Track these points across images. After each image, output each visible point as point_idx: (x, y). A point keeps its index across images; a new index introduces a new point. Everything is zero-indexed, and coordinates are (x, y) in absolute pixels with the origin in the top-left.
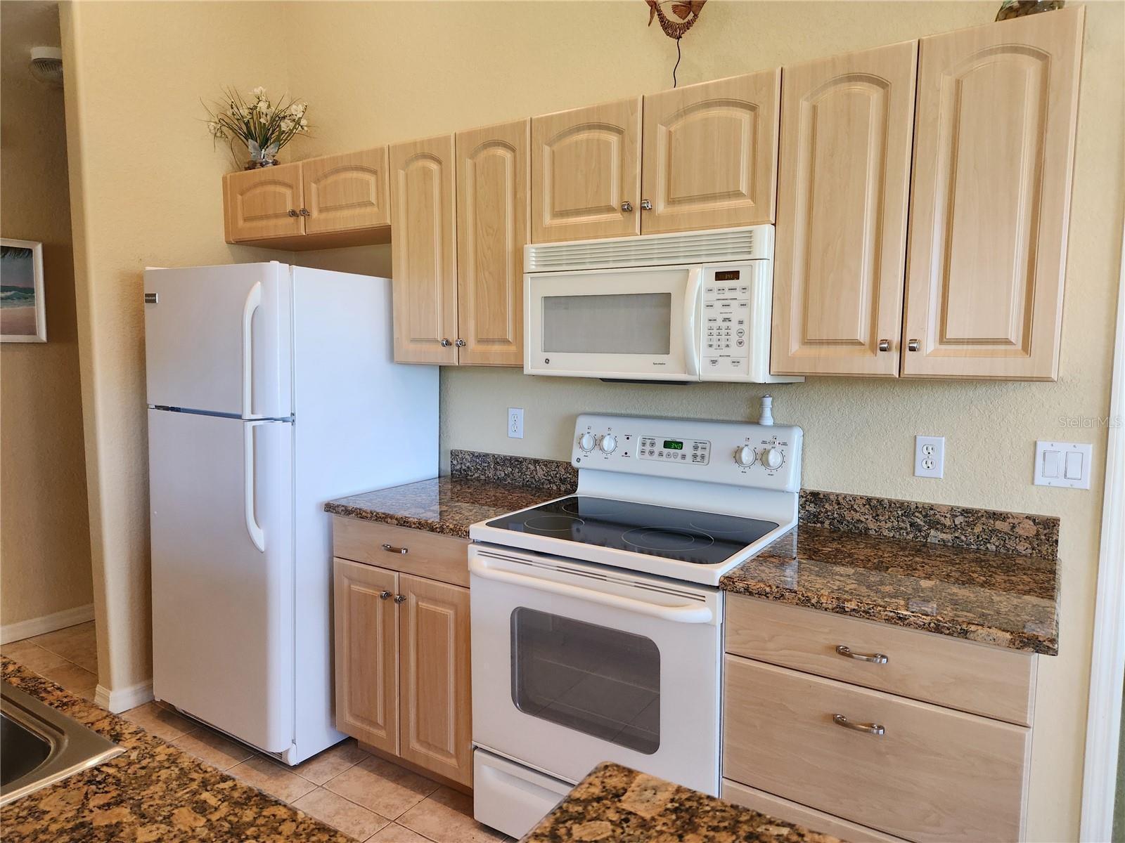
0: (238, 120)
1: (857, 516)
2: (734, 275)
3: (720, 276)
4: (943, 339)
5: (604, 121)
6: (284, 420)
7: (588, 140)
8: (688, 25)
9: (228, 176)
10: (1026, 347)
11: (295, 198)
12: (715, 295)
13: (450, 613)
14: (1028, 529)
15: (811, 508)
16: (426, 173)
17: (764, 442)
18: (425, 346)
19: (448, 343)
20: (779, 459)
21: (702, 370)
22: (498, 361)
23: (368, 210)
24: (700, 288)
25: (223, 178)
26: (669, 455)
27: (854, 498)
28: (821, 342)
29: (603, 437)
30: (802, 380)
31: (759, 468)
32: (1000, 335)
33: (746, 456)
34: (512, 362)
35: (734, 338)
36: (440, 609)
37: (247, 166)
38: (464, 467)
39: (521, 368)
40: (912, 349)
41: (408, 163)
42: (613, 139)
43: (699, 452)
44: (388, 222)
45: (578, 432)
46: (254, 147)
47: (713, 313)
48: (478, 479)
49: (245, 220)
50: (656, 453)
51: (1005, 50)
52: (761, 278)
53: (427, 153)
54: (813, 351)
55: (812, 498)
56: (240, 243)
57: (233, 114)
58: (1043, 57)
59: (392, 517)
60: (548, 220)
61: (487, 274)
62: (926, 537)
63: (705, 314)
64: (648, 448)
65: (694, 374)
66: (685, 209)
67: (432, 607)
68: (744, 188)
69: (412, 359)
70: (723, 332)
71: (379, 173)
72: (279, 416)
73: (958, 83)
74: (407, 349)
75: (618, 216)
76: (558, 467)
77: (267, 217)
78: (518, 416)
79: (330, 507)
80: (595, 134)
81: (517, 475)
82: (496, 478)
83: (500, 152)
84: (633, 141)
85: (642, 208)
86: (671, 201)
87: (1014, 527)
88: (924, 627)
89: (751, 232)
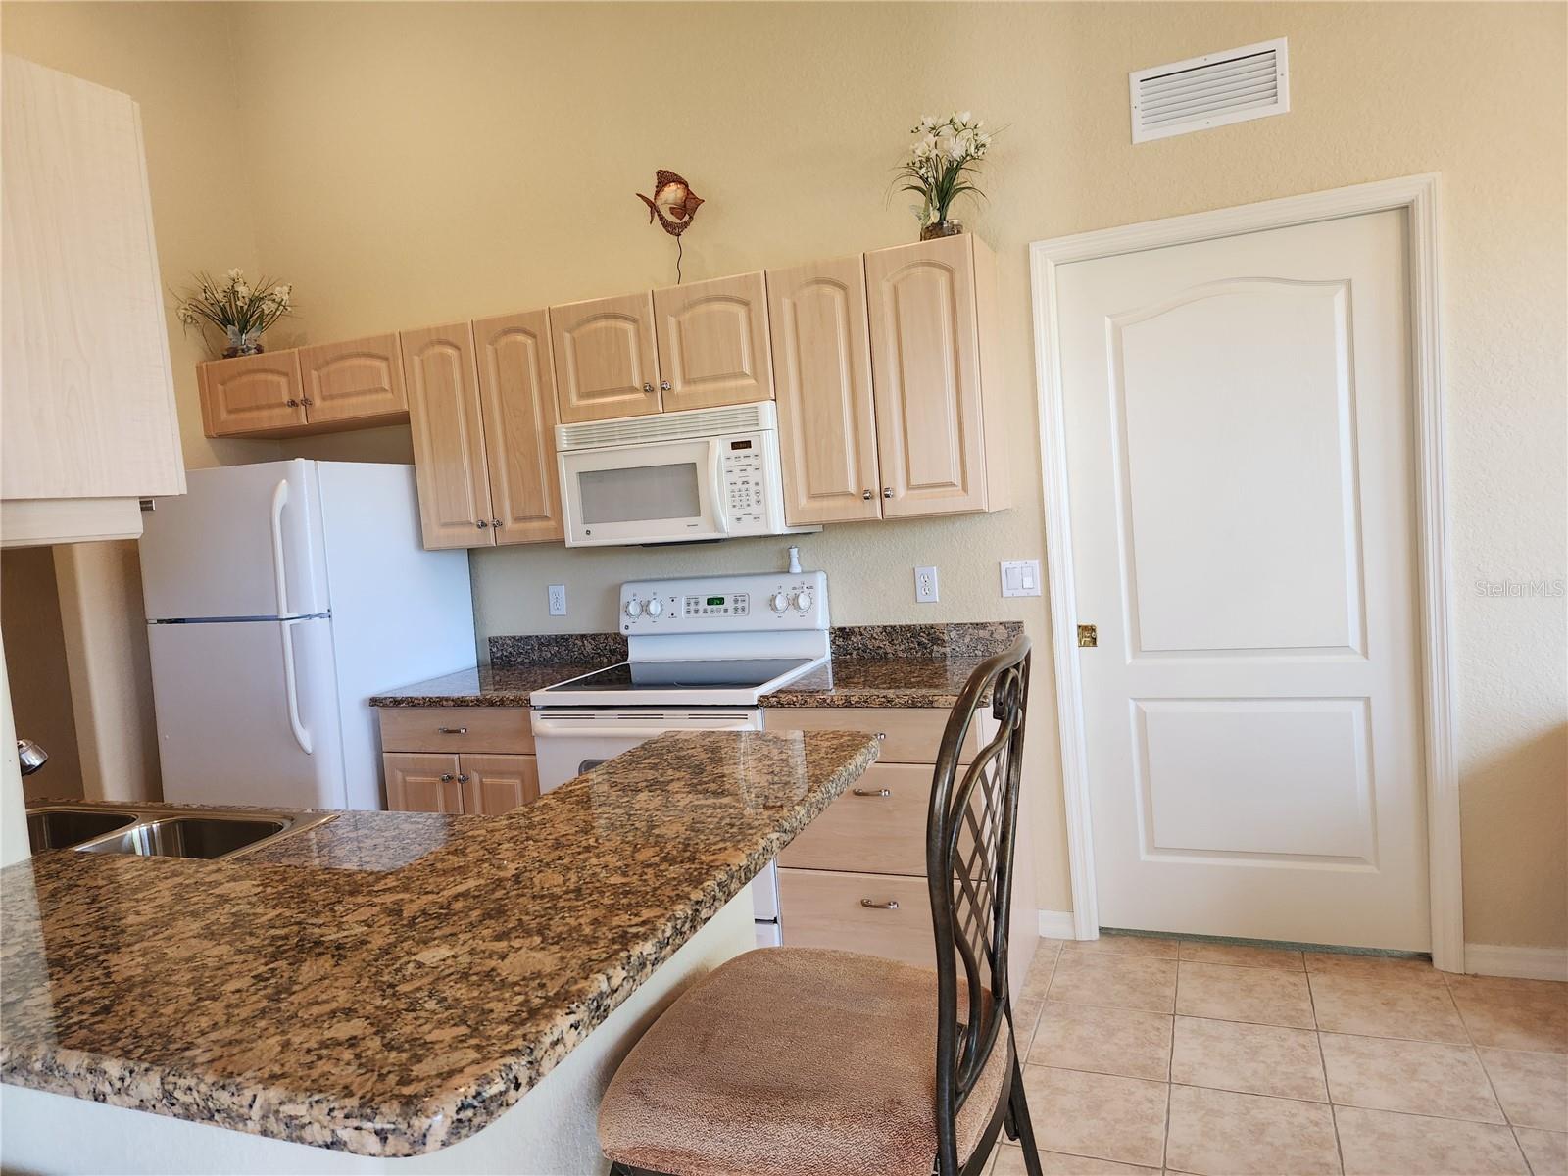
0: (212, 304)
1: (877, 643)
2: (747, 444)
3: (735, 446)
4: (909, 486)
5: (618, 311)
6: (320, 616)
7: (606, 328)
8: (686, 225)
9: (204, 364)
10: (965, 489)
11: (291, 385)
12: (733, 462)
13: (517, 782)
14: (1001, 634)
15: (840, 642)
16: (444, 360)
17: (794, 588)
18: (457, 531)
19: (484, 525)
20: (808, 603)
21: (730, 529)
22: (538, 538)
23: (380, 396)
24: (720, 456)
25: (197, 367)
26: (712, 611)
27: (873, 628)
28: (822, 496)
29: (649, 602)
30: (820, 529)
31: (792, 611)
32: (946, 480)
33: (780, 602)
34: (553, 537)
35: (753, 498)
36: (505, 781)
37: (226, 353)
38: (505, 653)
39: (563, 542)
40: (887, 496)
41: (421, 351)
42: (629, 327)
43: (740, 605)
44: (406, 407)
45: (623, 601)
46: (234, 333)
47: (734, 477)
48: (522, 663)
49: (230, 412)
50: (701, 611)
51: (924, 264)
52: (769, 445)
53: (443, 338)
54: (817, 504)
55: (841, 634)
56: (220, 436)
57: (206, 299)
58: (949, 270)
59: (447, 699)
60: (575, 400)
61: (518, 454)
62: (931, 653)
63: (726, 479)
64: (692, 607)
65: (722, 531)
66: (700, 388)
67: (497, 781)
68: (747, 369)
69: (443, 544)
70: (744, 493)
71: (391, 358)
72: (316, 613)
73: (895, 289)
74: (435, 534)
75: (641, 396)
76: (606, 638)
77: (258, 408)
78: (559, 593)
79: (375, 702)
80: (612, 323)
81: (564, 653)
82: (542, 659)
83: (521, 338)
84: (647, 330)
85: (663, 389)
86: (687, 382)
87: (992, 633)
88: (906, 706)
89: (756, 407)
